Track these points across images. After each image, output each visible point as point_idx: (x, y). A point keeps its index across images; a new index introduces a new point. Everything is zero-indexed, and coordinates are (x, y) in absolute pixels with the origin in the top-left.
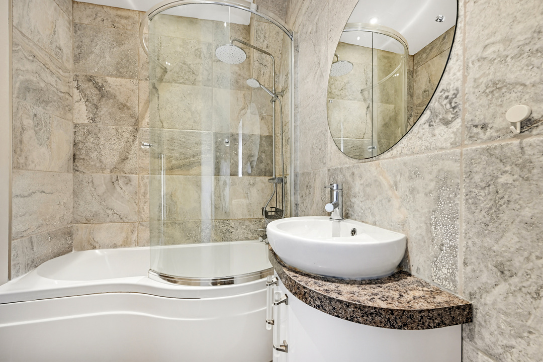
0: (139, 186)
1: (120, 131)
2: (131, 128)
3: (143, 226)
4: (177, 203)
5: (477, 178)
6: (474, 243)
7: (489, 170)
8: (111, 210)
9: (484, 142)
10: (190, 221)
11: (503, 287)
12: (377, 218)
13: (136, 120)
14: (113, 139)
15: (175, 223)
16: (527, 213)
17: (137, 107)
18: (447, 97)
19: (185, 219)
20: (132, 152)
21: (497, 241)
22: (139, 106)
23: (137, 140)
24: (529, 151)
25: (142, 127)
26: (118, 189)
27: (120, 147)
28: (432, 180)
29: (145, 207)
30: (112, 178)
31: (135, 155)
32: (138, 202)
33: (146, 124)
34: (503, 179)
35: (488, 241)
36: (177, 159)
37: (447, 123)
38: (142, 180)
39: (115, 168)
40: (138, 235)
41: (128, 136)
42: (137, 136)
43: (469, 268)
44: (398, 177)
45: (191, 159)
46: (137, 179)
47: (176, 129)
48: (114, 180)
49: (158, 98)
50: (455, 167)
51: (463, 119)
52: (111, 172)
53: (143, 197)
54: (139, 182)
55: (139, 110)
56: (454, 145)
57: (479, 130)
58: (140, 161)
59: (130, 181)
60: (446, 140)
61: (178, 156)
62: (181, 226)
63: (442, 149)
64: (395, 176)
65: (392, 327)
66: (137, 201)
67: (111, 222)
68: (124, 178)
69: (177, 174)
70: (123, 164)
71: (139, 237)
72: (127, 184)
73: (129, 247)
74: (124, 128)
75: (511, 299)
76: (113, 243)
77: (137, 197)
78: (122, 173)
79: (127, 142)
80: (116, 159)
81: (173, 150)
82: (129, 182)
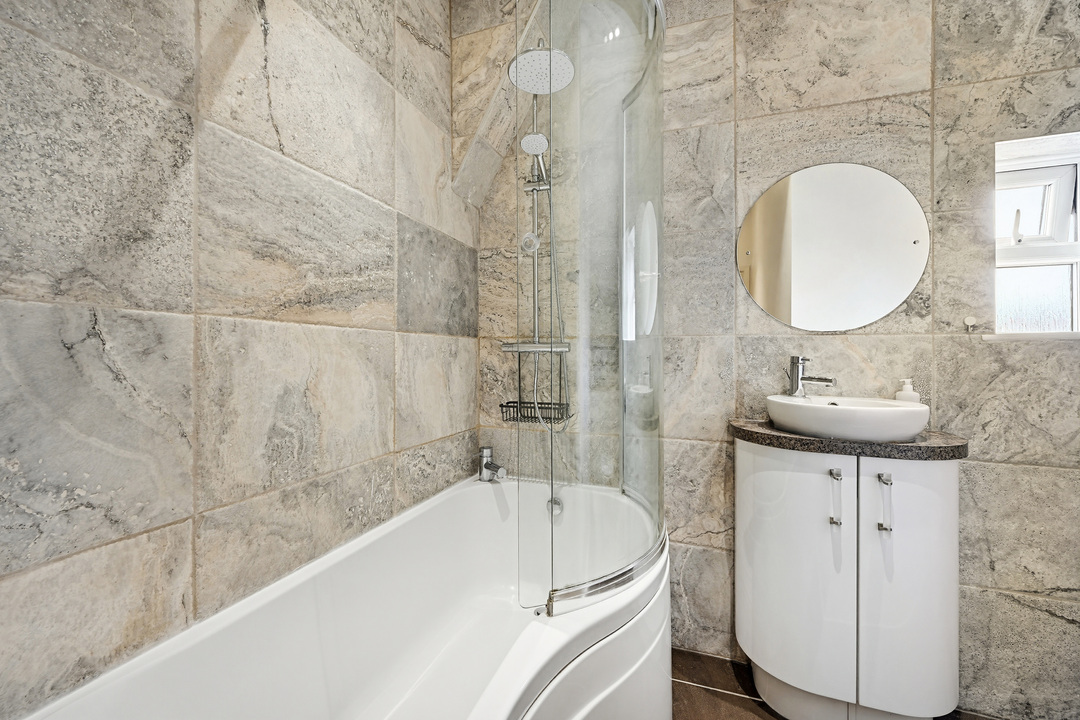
0: (200, 366)
1: (112, 96)
2: (165, 103)
3: (216, 527)
4: (322, 418)
5: (945, 354)
6: (944, 394)
7: (953, 350)
8: (58, 489)
9: (948, 333)
10: (351, 468)
11: (961, 415)
12: (844, 389)
13: (189, 80)
14: (68, 121)
15: (317, 485)
16: (973, 373)
17: (191, 25)
18: (921, 299)
19: (342, 465)
20: (167, 213)
21: (958, 390)
22: (198, 25)
23: (192, 165)
24: (974, 341)
25: (210, 118)
26: (101, 380)
27: (112, 172)
28: (910, 355)
29: (222, 448)
30: (63, 322)
31: (182, 228)
32: (197, 431)
33: (228, 115)
34: (960, 356)
35: (953, 392)
36: (320, 272)
37: (922, 316)
38: (213, 339)
39: (83, 271)
40: (194, 575)
41: (150, 132)
42: (192, 148)
43: (940, 411)
44: (874, 351)
45: (355, 277)
46: (192, 334)
47: (317, 169)
48: (73, 335)
49: (265, 33)
50: (930, 347)
51: (933, 317)
52: (59, 293)
53: (216, 409)
54: (198, 347)
55: (199, 44)
56: (927, 332)
57: (944, 325)
58: (203, 256)
59: (160, 339)
60: (921, 328)
61: (324, 262)
62: (332, 489)
63: (918, 333)
64: (870, 351)
65: (920, 459)
66: (189, 429)
67: (54, 555)
68: (132, 327)
69: (321, 319)
70: (126, 259)
71: (201, 580)
72: (146, 352)
73: (157, 640)
74: (133, 89)
75: (965, 420)
76: (74, 658)
77: (191, 411)
78: (120, 299)
79: (146, 158)
80: (85, 228)
81: (311, 238)
82: (152, 343)
